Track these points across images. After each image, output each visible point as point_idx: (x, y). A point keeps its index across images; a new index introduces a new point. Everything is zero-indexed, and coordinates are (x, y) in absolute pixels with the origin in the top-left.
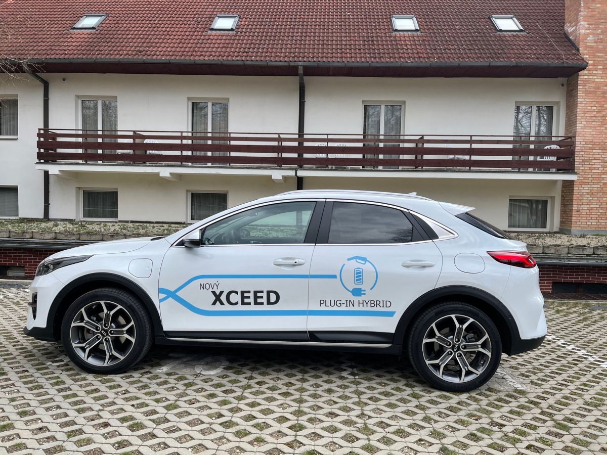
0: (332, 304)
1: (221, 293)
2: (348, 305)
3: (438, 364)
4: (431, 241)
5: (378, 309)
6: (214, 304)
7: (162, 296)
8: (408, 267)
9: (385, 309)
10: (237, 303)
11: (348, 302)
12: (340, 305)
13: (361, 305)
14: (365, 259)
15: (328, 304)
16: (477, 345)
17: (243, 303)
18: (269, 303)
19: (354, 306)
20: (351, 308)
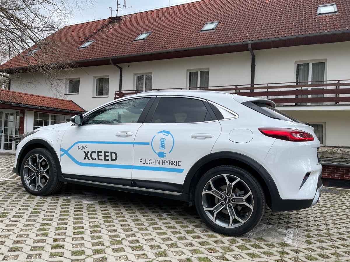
0: (147, 163)
1: (88, 152)
2: (156, 163)
3: (212, 211)
4: (218, 120)
5: (173, 167)
6: (85, 159)
7: (62, 153)
8: (195, 137)
9: (178, 167)
10: (95, 159)
11: (156, 161)
12: (151, 163)
13: (164, 163)
14: (168, 133)
15: (144, 162)
16: (242, 200)
17: (99, 159)
18: (112, 160)
19: (159, 164)
20: (158, 166)
